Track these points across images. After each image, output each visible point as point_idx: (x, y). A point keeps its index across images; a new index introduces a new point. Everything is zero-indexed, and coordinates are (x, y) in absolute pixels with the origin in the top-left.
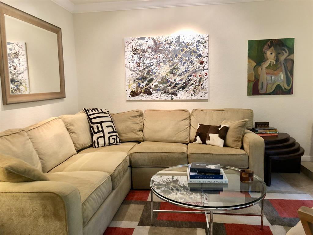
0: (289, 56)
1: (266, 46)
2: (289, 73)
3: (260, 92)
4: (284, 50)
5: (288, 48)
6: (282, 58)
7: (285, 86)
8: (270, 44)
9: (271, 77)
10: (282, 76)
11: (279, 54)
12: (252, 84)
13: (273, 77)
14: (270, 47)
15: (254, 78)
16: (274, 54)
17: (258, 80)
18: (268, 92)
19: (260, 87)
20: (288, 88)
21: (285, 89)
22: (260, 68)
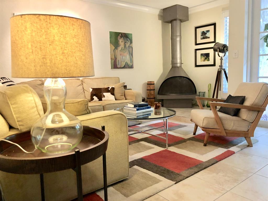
0: (130, 44)
1: (119, 37)
2: (131, 55)
3: (118, 67)
4: (128, 40)
5: (130, 39)
6: (127, 45)
7: (129, 63)
8: (121, 36)
9: (123, 57)
10: (128, 57)
11: (126, 42)
12: (113, 61)
13: (124, 57)
14: (121, 38)
15: (114, 57)
16: (123, 42)
17: (116, 58)
18: (122, 67)
19: (117, 63)
20: (131, 64)
21: (130, 65)
22: (117, 51)
